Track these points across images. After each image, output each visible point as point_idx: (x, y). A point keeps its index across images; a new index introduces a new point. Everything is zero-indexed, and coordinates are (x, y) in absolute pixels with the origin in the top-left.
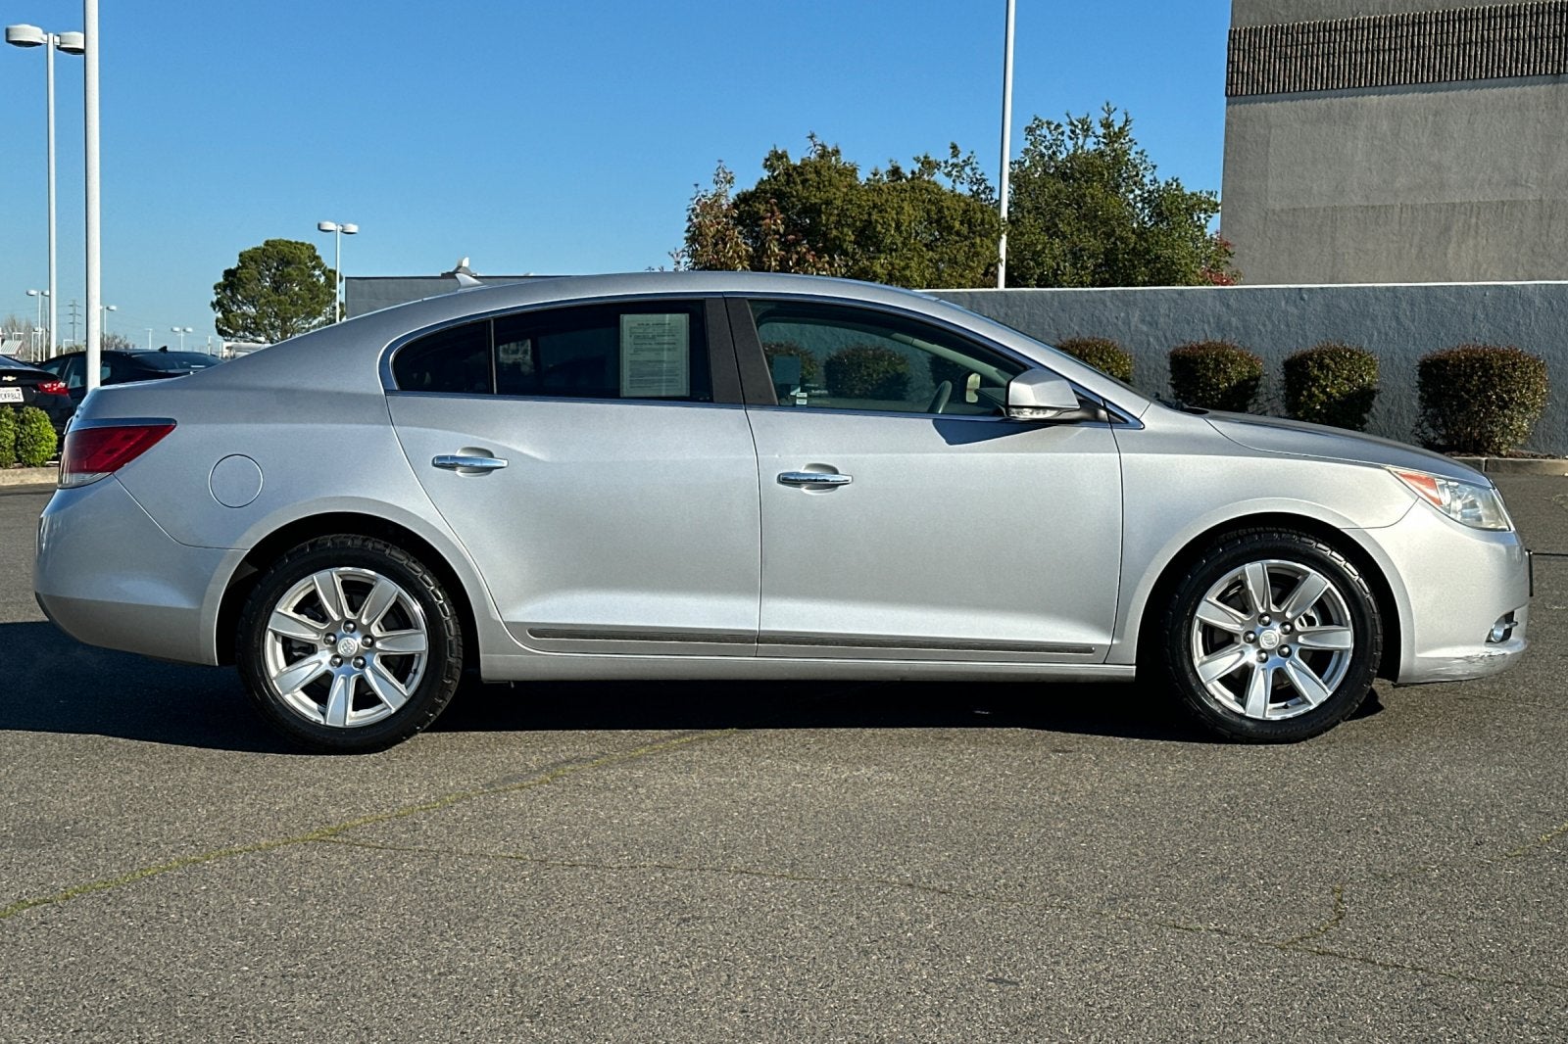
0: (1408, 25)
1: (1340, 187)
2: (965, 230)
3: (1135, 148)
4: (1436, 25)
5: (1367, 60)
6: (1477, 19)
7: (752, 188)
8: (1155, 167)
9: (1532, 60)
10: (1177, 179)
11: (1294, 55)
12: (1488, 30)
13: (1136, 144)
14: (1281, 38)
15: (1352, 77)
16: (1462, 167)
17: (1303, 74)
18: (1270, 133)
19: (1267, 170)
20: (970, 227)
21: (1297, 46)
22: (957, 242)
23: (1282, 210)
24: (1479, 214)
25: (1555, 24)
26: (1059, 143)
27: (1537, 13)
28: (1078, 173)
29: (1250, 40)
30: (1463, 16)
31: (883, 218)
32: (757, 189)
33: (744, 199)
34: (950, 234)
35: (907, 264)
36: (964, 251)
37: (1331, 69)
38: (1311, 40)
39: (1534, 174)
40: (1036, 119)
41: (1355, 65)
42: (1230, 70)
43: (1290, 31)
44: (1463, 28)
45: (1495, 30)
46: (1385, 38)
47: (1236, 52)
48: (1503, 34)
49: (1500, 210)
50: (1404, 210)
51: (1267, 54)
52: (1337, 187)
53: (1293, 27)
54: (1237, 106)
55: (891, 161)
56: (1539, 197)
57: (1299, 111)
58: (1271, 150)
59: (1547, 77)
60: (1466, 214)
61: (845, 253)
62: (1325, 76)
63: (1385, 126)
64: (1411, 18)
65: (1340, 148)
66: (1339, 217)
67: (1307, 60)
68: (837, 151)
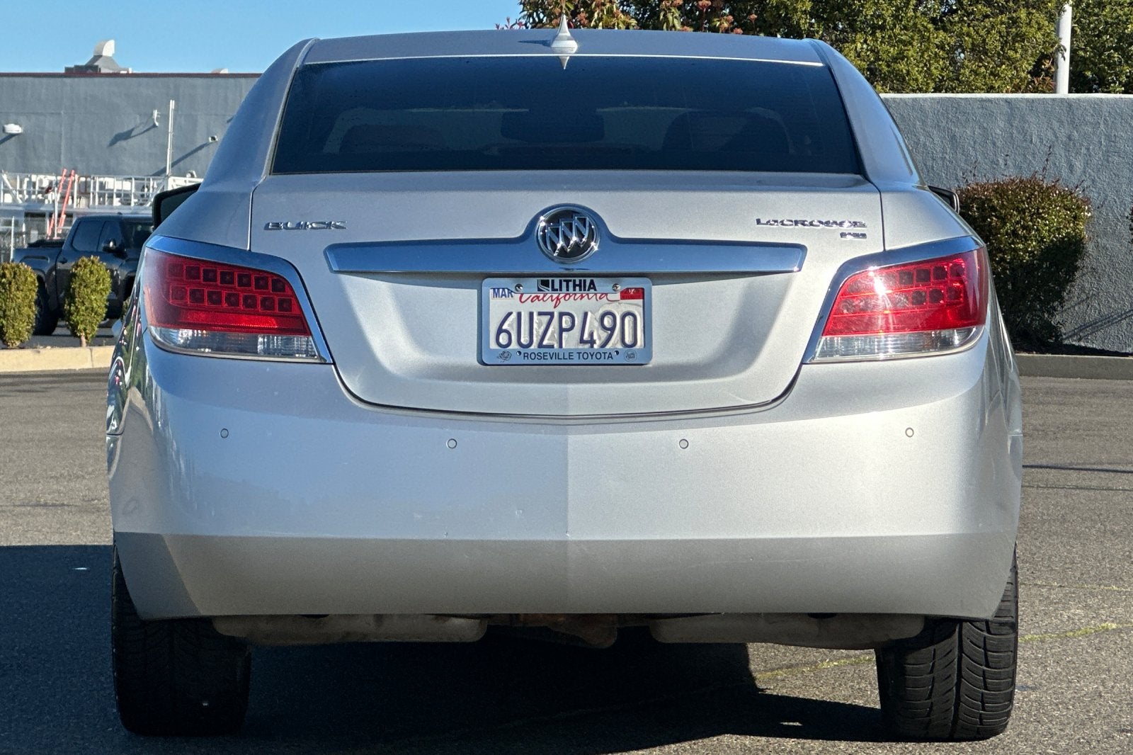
35: (901, 52)
36: (999, 32)
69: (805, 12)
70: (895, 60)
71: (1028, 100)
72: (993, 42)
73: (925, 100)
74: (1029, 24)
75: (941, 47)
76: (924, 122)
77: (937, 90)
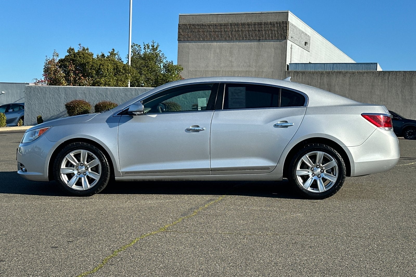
0: (223, 26)
1: (207, 65)
2: (124, 72)
3: (161, 53)
4: (230, 26)
5: (213, 34)
6: (240, 25)
7: (63, 58)
8: (166, 58)
9: (253, 36)
10: (172, 61)
11: (195, 31)
12: (243, 28)
13: (161, 51)
14: (192, 27)
15: (210, 38)
16: (237, 62)
17: (197, 36)
18: (189, 51)
19: (189, 60)
20: (125, 71)
21: (196, 29)
22: (121, 75)
23: (193, 71)
24: (241, 73)
25: (258, 28)
26: (140, 50)
27: (254, 25)
28: (146, 58)
29: (184, 27)
30: (236, 24)
31: (104, 67)
32: (65, 58)
33: (61, 61)
34: (120, 73)
35: (110, 80)
36: (124, 77)
37: (204, 35)
38: (199, 28)
39: (254, 64)
40: (133, 44)
41: (210, 35)
42: (179, 34)
43: (194, 25)
44: (236, 27)
45: (244, 28)
46: (218, 29)
47: (180, 30)
48: (246, 29)
49: (246, 73)
50: (223, 72)
51: (188, 31)
52: (206, 65)
53: (195, 24)
54: (181, 43)
55: (102, 52)
56: (255, 70)
57: (197, 46)
58: (190, 55)
59: (257, 40)
60: (238, 73)
61: (92, 77)
62: (203, 37)
63: (218, 51)
64: (224, 24)
65: (207, 55)
66: (207, 73)
67: (198, 33)
68: (88, 49)
69: (94, 74)
70: (109, 82)
71: (138, 88)
72: (123, 79)
73: (121, 88)
74: (128, 76)
75: (115, 80)
76: (121, 92)
77: (115, 86)
